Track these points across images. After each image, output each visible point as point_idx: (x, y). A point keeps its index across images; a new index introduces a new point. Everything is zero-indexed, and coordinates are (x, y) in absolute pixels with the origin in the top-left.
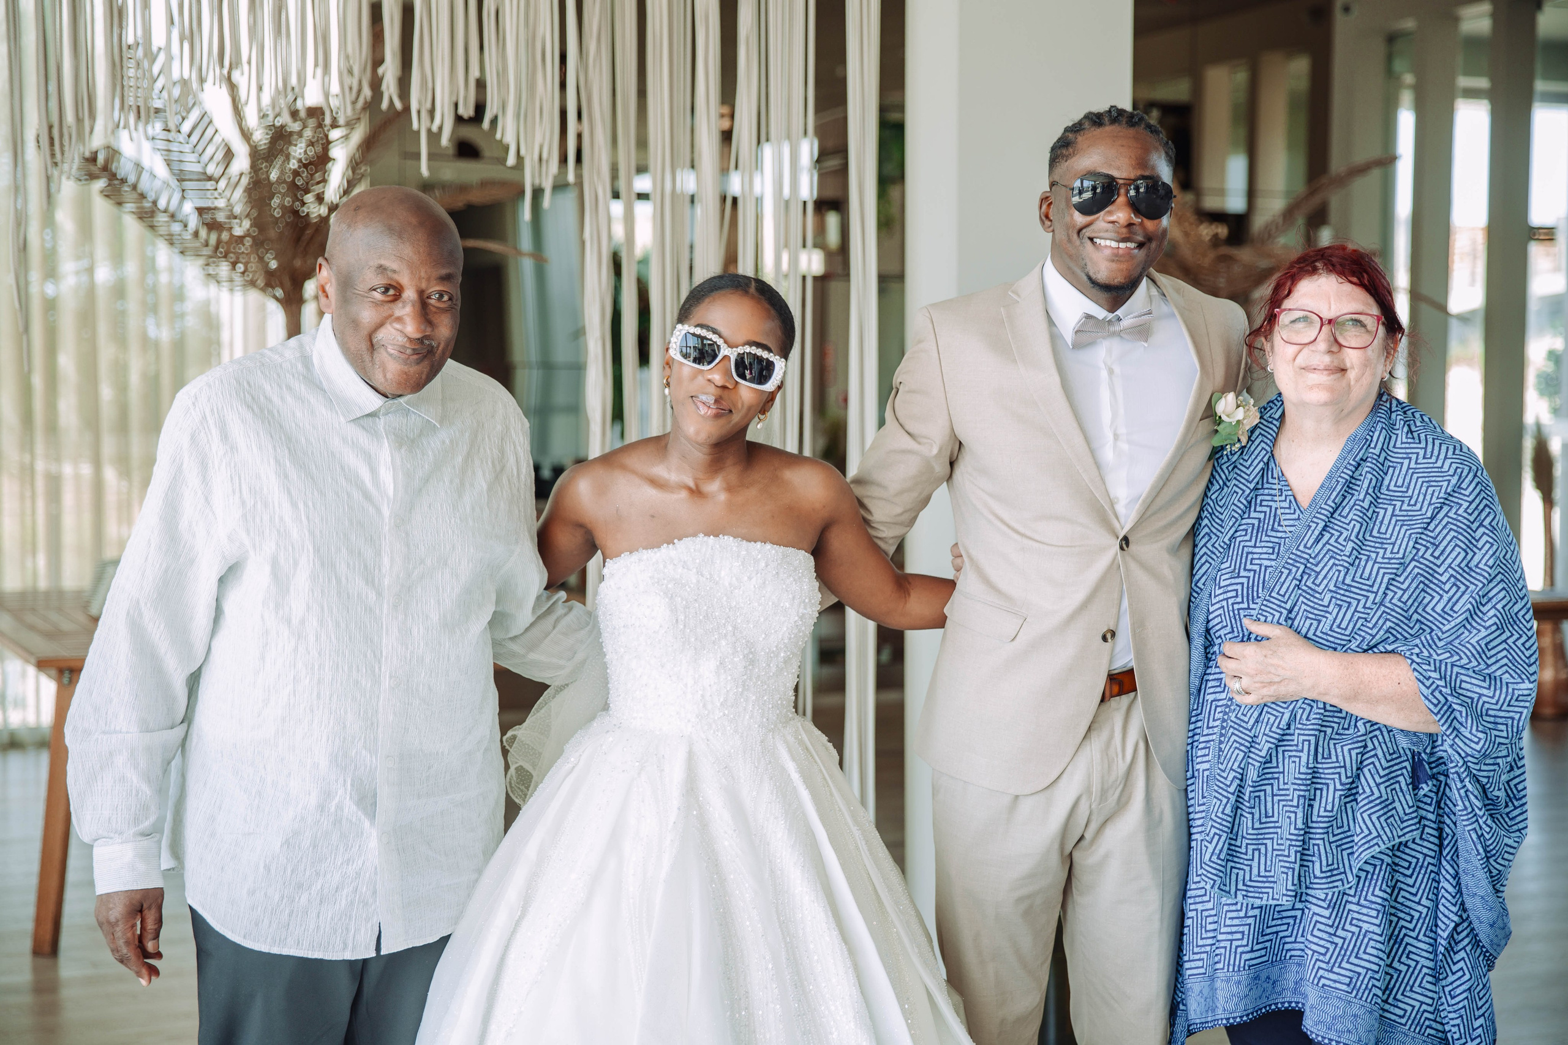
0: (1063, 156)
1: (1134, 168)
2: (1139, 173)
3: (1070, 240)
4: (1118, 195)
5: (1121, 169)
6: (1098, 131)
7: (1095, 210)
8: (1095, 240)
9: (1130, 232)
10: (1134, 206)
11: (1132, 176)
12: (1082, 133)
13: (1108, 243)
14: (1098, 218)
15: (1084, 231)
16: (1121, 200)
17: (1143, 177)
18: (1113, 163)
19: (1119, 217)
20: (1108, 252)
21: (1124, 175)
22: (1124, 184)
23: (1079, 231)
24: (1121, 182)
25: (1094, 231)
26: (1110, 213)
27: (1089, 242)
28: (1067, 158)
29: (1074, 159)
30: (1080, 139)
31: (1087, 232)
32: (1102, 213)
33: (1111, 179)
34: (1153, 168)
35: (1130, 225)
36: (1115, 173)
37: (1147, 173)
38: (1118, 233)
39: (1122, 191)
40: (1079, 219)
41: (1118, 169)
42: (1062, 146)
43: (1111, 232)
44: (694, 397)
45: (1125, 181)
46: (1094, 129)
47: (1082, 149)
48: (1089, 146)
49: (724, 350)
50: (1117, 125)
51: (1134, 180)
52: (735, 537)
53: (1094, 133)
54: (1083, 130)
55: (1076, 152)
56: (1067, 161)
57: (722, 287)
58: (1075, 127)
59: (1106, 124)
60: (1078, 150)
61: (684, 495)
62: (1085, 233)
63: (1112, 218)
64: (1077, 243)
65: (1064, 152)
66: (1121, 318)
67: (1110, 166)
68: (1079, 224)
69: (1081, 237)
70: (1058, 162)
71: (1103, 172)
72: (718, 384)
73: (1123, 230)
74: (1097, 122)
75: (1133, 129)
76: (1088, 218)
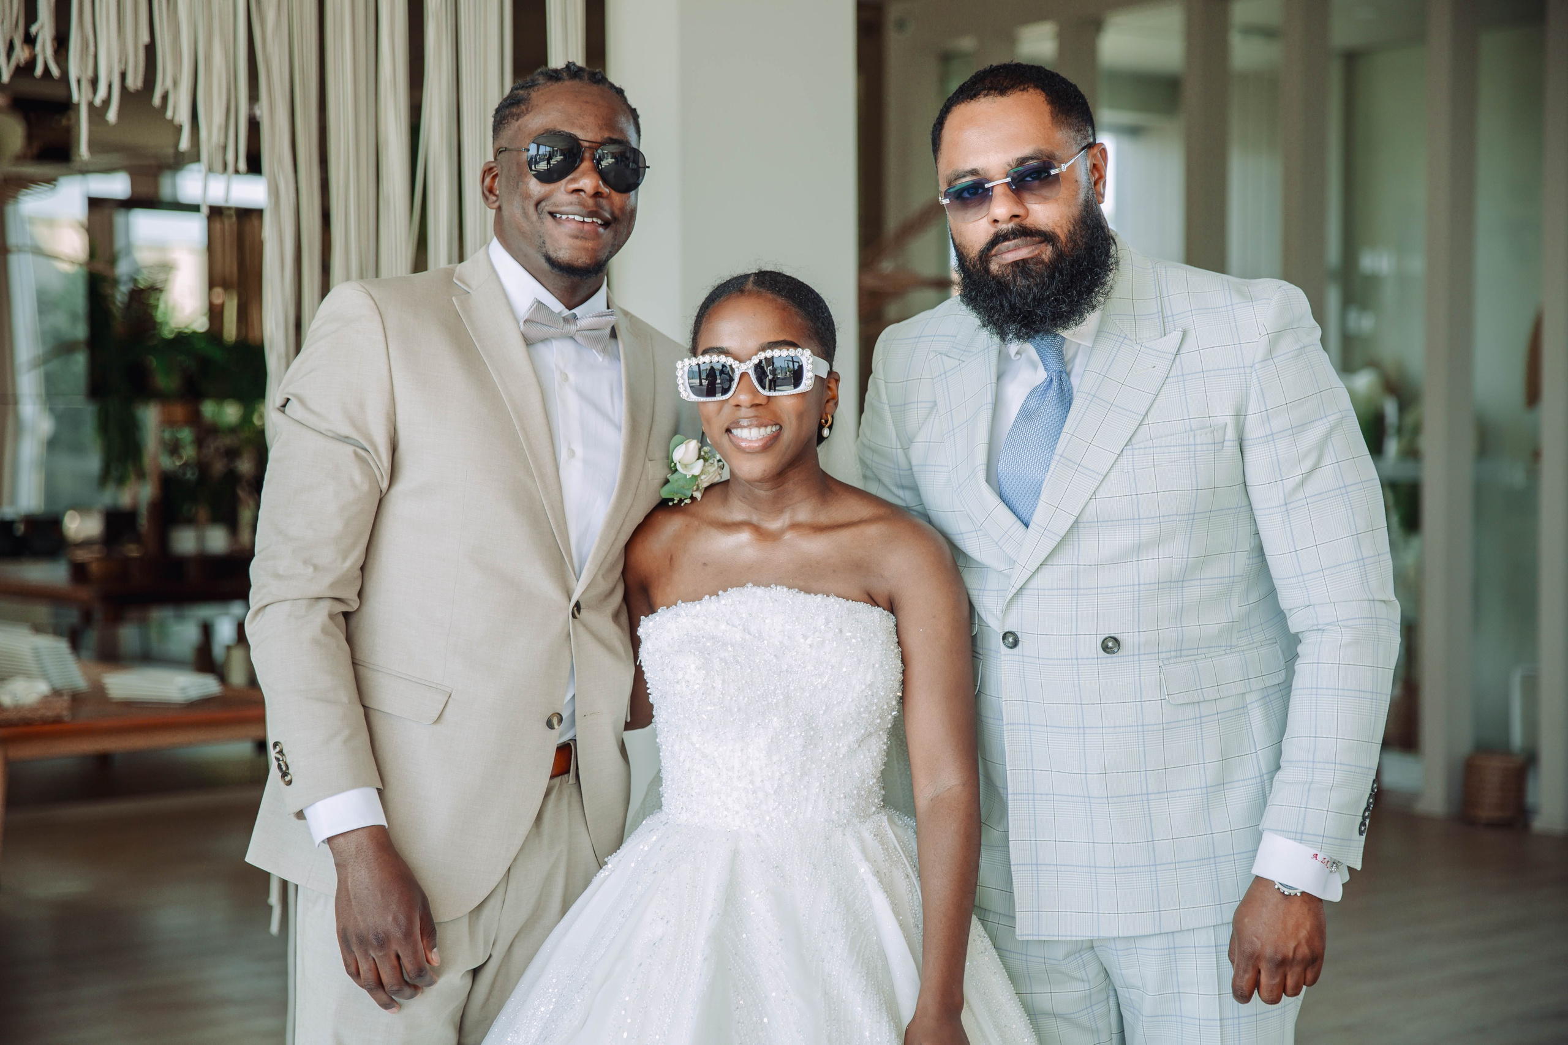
0: (512, 115)
1: (601, 129)
2: (606, 135)
3: (525, 214)
4: (582, 161)
5: (586, 133)
6: (556, 86)
7: (555, 176)
8: (556, 215)
9: (597, 205)
10: (603, 175)
11: (599, 139)
12: (536, 88)
13: (572, 217)
14: (559, 187)
15: (543, 204)
16: (586, 165)
17: (612, 141)
18: (576, 121)
19: (584, 186)
20: (572, 228)
21: (591, 137)
22: (590, 148)
23: (537, 204)
24: (586, 144)
25: (555, 205)
26: (574, 180)
27: (549, 218)
28: (518, 116)
29: (526, 118)
30: (534, 95)
31: (546, 207)
32: (564, 182)
33: (573, 140)
34: (622, 131)
35: (597, 195)
36: (580, 134)
37: (615, 137)
38: (583, 204)
39: (587, 155)
40: (535, 187)
41: (582, 128)
42: (510, 107)
43: (575, 205)
44: (728, 431)
45: (590, 144)
46: (549, 84)
47: (537, 105)
48: (546, 102)
49: (738, 368)
50: (578, 80)
51: (602, 144)
52: (790, 587)
53: (551, 88)
54: (536, 85)
55: (530, 109)
56: (517, 120)
57: (716, 299)
58: (527, 83)
59: (564, 80)
60: (532, 107)
61: (744, 537)
62: (544, 207)
63: (575, 186)
64: (534, 217)
65: (515, 110)
66: (578, 316)
67: (573, 124)
68: (536, 193)
69: (539, 211)
70: (506, 123)
71: (563, 131)
72: (748, 404)
73: (590, 202)
74: (554, 76)
75: (596, 85)
76: (547, 188)
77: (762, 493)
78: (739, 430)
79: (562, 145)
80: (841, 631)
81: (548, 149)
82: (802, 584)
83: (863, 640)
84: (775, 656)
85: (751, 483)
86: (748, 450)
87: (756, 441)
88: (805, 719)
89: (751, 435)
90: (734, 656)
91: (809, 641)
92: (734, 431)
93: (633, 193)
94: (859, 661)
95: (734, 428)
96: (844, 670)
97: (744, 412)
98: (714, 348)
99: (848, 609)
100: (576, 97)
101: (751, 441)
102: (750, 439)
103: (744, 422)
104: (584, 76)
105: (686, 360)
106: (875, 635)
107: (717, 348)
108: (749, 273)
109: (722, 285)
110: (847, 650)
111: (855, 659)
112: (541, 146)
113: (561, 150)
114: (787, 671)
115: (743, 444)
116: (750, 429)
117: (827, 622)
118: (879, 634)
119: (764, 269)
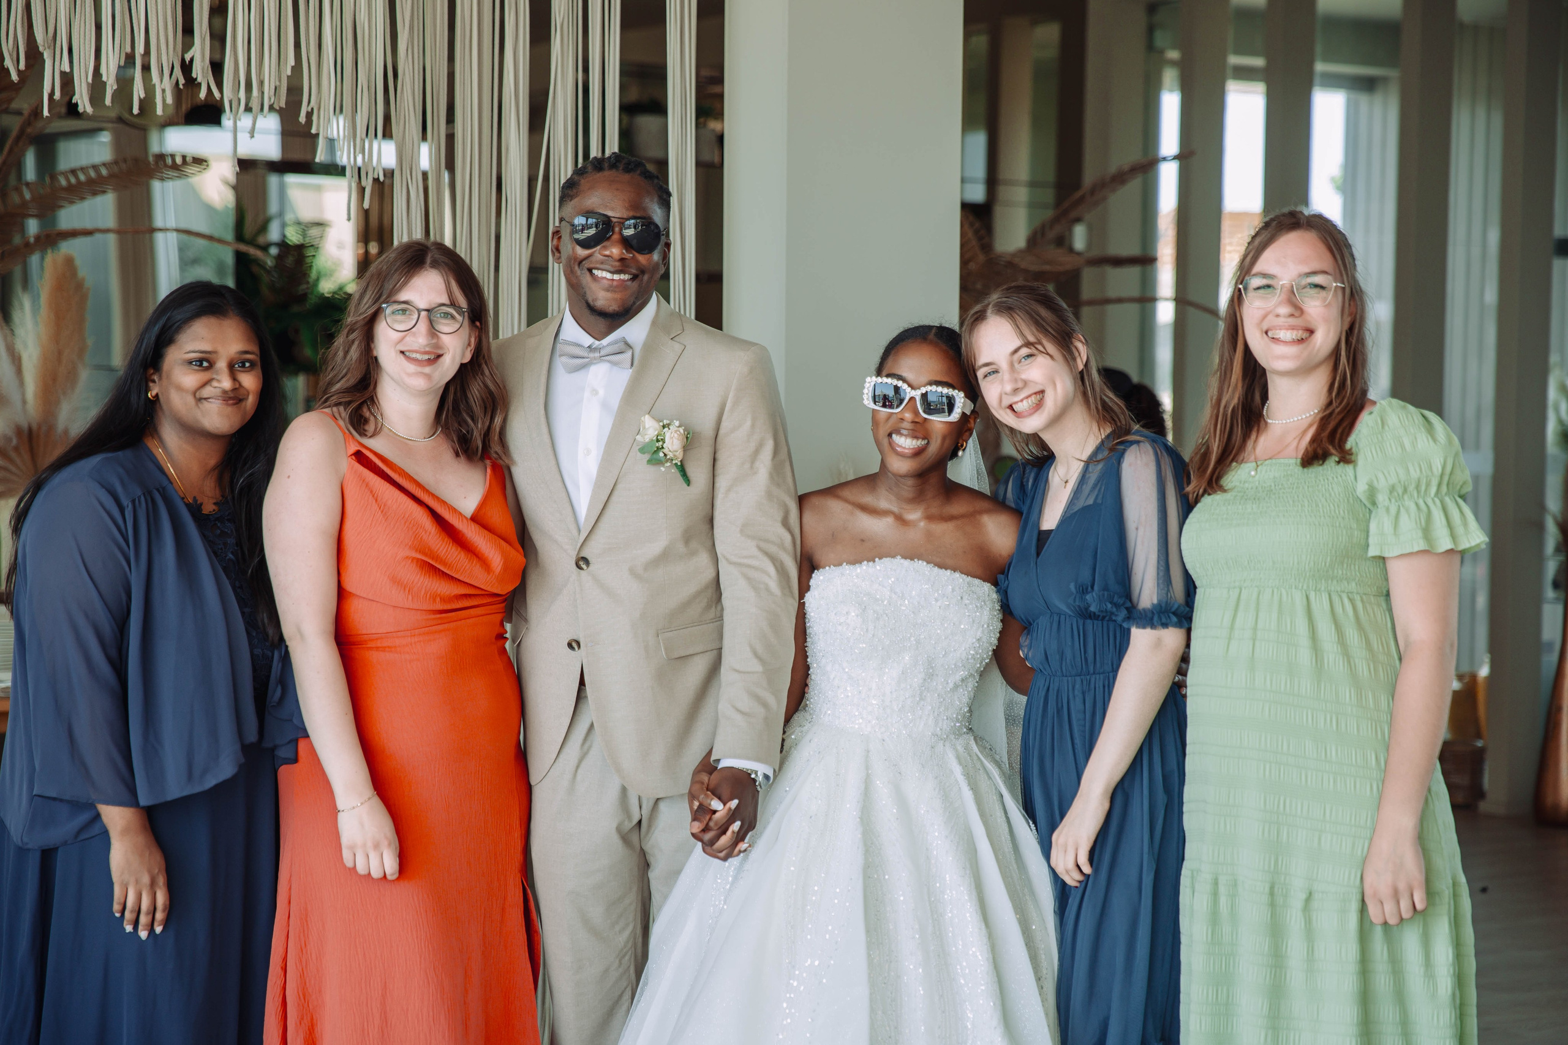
5: (617, 210)
6: (598, 175)
7: (593, 244)
8: (593, 271)
9: (624, 265)
10: (625, 242)
11: (625, 216)
12: (585, 175)
13: (605, 274)
14: (596, 252)
15: (584, 262)
16: (615, 237)
17: (635, 218)
19: (614, 252)
20: (606, 284)
21: (618, 215)
23: (580, 263)
24: (615, 220)
25: (592, 263)
26: (607, 248)
27: (588, 273)
28: (572, 197)
30: (582, 181)
31: (587, 264)
32: (599, 247)
35: (623, 259)
36: (611, 213)
38: (613, 265)
39: (617, 229)
41: (614, 210)
43: (607, 264)
44: (890, 435)
45: (619, 220)
47: (584, 190)
48: (589, 189)
49: (909, 393)
51: (627, 220)
52: (928, 562)
53: (595, 177)
55: (578, 193)
56: (571, 200)
57: (905, 339)
60: (581, 191)
61: (890, 521)
63: (608, 253)
64: (578, 272)
65: (569, 192)
66: (604, 346)
67: (608, 208)
71: (601, 212)
72: (910, 420)
73: (619, 264)
74: (598, 167)
75: (627, 174)
76: (588, 251)
78: (898, 437)
80: (962, 598)
82: (938, 560)
83: (977, 606)
84: (913, 612)
85: (897, 478)
86: (900, 453)
87: (909, 449)
88: (928, 660)
89: (906, 443)
90: (884, 610)
91: (939, 604)
92: (894, 437)
94: (974, 621)
95: (894, 434)
96: (962, 627)
97: (906, 424)
98: (895, 374)
99: (968, 583)
100: (610, 185)
101: (905, 448)
102: (904, 446)
103: (904, 432)
105: (874, 378)
106: (985, 604)
108: (932, 324)
109: (910, 329)
110: (965, 613)
111: (971, 620)
113: (599, 222)
114: (920, 624)
115: (899, 449)
117: (953, 590)
118: (987, 603)
119: (944, 325)
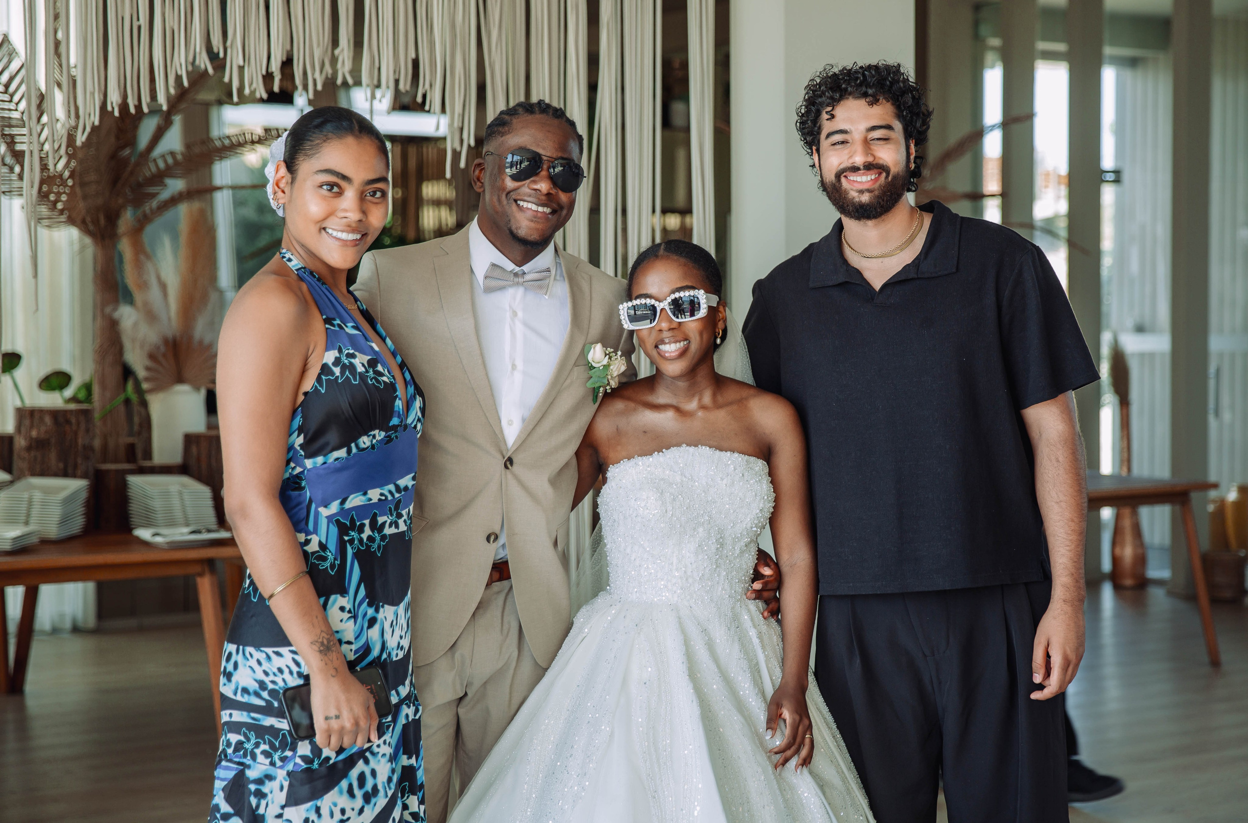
0: (497, 133)
1: (556, 149)
2: (560, 155)
3: (499, 201)
4: (541, 169)
5: (546, 149)
6: (530, 117)
7: (523, 177)
8: (519, 202)
9: (549, 200)
10: (552, 179)
11: (554, 156)
12: (517, 116)
13: (530, 205)
14: (524, 185)
15: (512, 193)
16: (543, 172)
17: (562, 158)
18: (540, 143)
19: (541, 187)
20: (529, 214)
21: (549, 154)
22: (547, 161)
23: (509, 193)
24: (545, 158)
25: (519, 195)
26: (535, 182)
27: (514, 203)
28: (503, 134)
29: (507, 136)
30: (514, 121)
31: (514, 195)
32: (528, 181)
33: (538, 156)
34: (569, 151)
35: (548, 194)
36: (541, 151)
37: (565, 155)
38: (539, 199)
39: (545, 167)
40: (509, 183)
41: (544, 148)
42: (497, 125)
43: (533, 197)
44: (656, 347)
45: (549, 158)
46: (526, 115)
47: (516, 129)
48: (522, 128)
50: (545, 114)
51: (556, 159)
52: (710, 447)
53: (527, 118)
54: (517, 114)
55: (511, 131)
56: (502, 137)
57: (640, 262)
58: (511, 112)
59: (536, 113)
60: (513, 129)
61: (670, 414)
62: (512, 195)
63: (536, 187)
64: (505, 202)
65: (501, 129)
66: (526, 272)
67: (538, 145)
68: (508, 187)
69: (509, 198)
70: (494, 137)
71: (531, 149)
72: (667, 329)
73: (544, 198)
74: (529, 110)
75: (556, 119)
76: (517, 184)
77: (682, 384)
78: (663, 346)
79: (529, 156)
81: (519, 158)
83: (756, 481)
85: (674, 378)
86: (669, 358)
87: (674, 352)
89: (671, 348)
92: (660, 347)
93: (574, 192)
95: (660, 344)
97: (666, 334)
98: (642, 295)
99: (746, 461)
100: (542, 127)
101: (671, 352)
103: (666, 341)
104: (550, 112)
105: (625, 304)
107: (644, 295)
112: (515, 156)
113: (528, 159)
115: (667, 355)
116: (670, 345)
117: (735, 469)
